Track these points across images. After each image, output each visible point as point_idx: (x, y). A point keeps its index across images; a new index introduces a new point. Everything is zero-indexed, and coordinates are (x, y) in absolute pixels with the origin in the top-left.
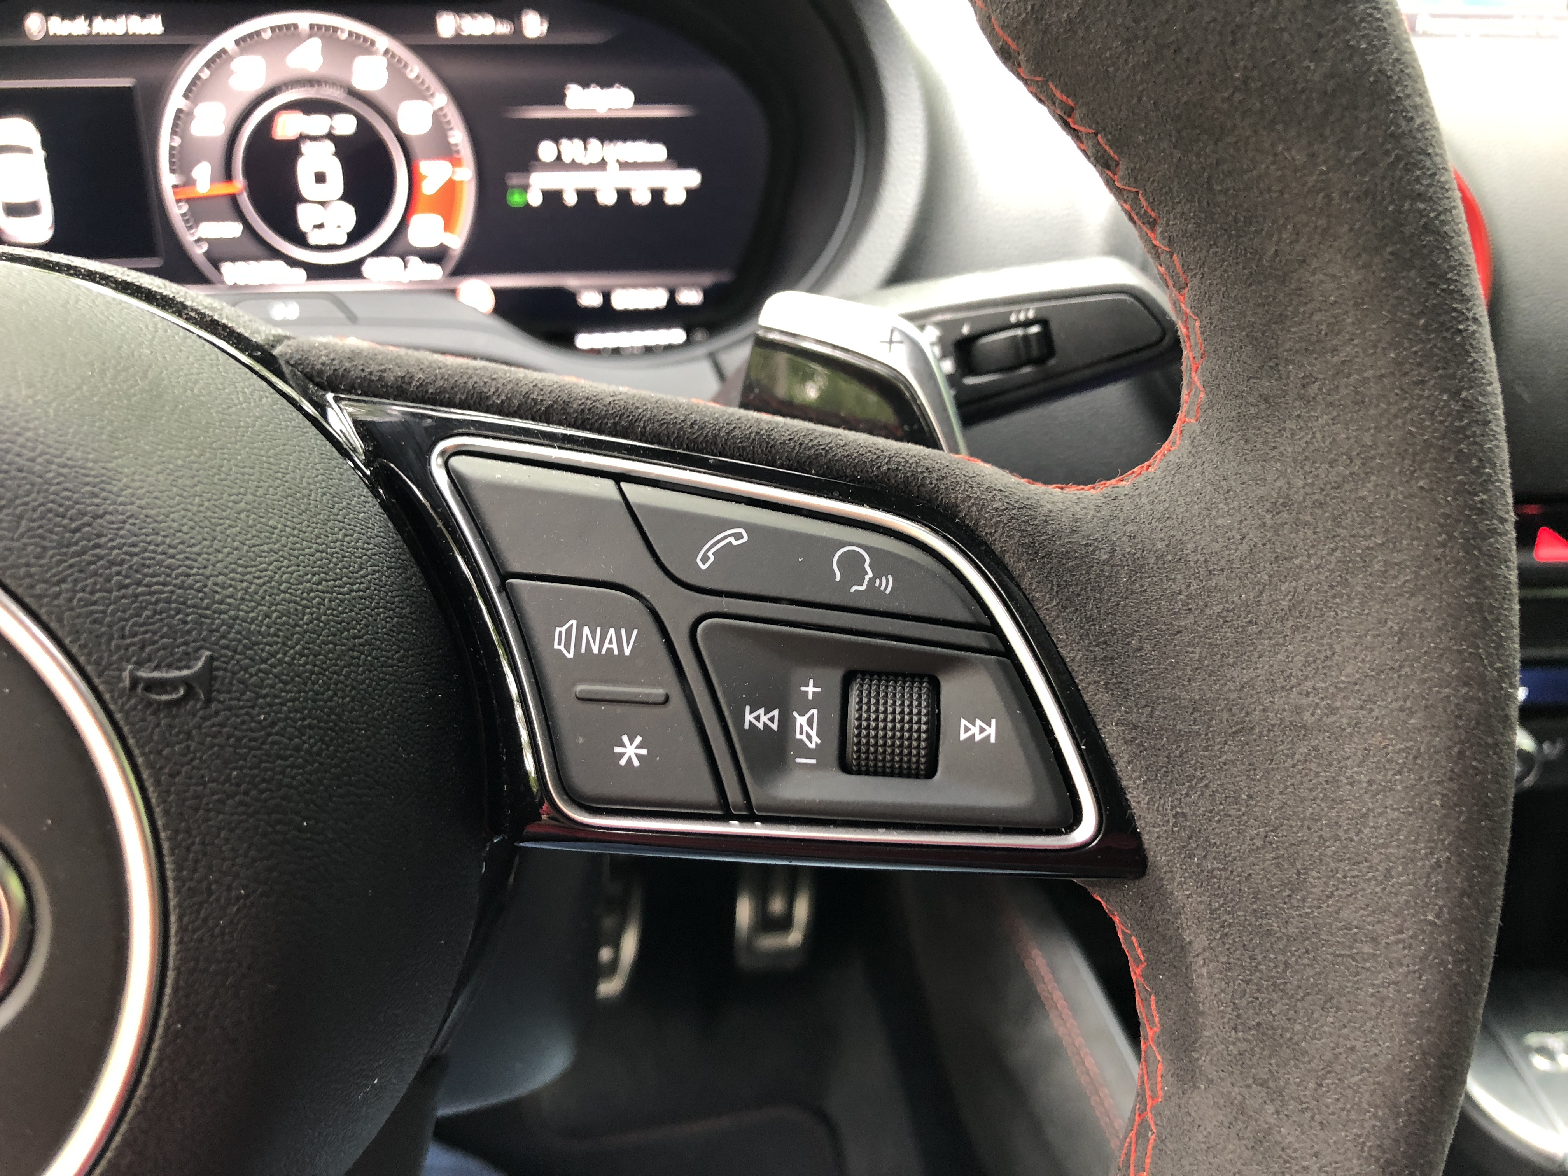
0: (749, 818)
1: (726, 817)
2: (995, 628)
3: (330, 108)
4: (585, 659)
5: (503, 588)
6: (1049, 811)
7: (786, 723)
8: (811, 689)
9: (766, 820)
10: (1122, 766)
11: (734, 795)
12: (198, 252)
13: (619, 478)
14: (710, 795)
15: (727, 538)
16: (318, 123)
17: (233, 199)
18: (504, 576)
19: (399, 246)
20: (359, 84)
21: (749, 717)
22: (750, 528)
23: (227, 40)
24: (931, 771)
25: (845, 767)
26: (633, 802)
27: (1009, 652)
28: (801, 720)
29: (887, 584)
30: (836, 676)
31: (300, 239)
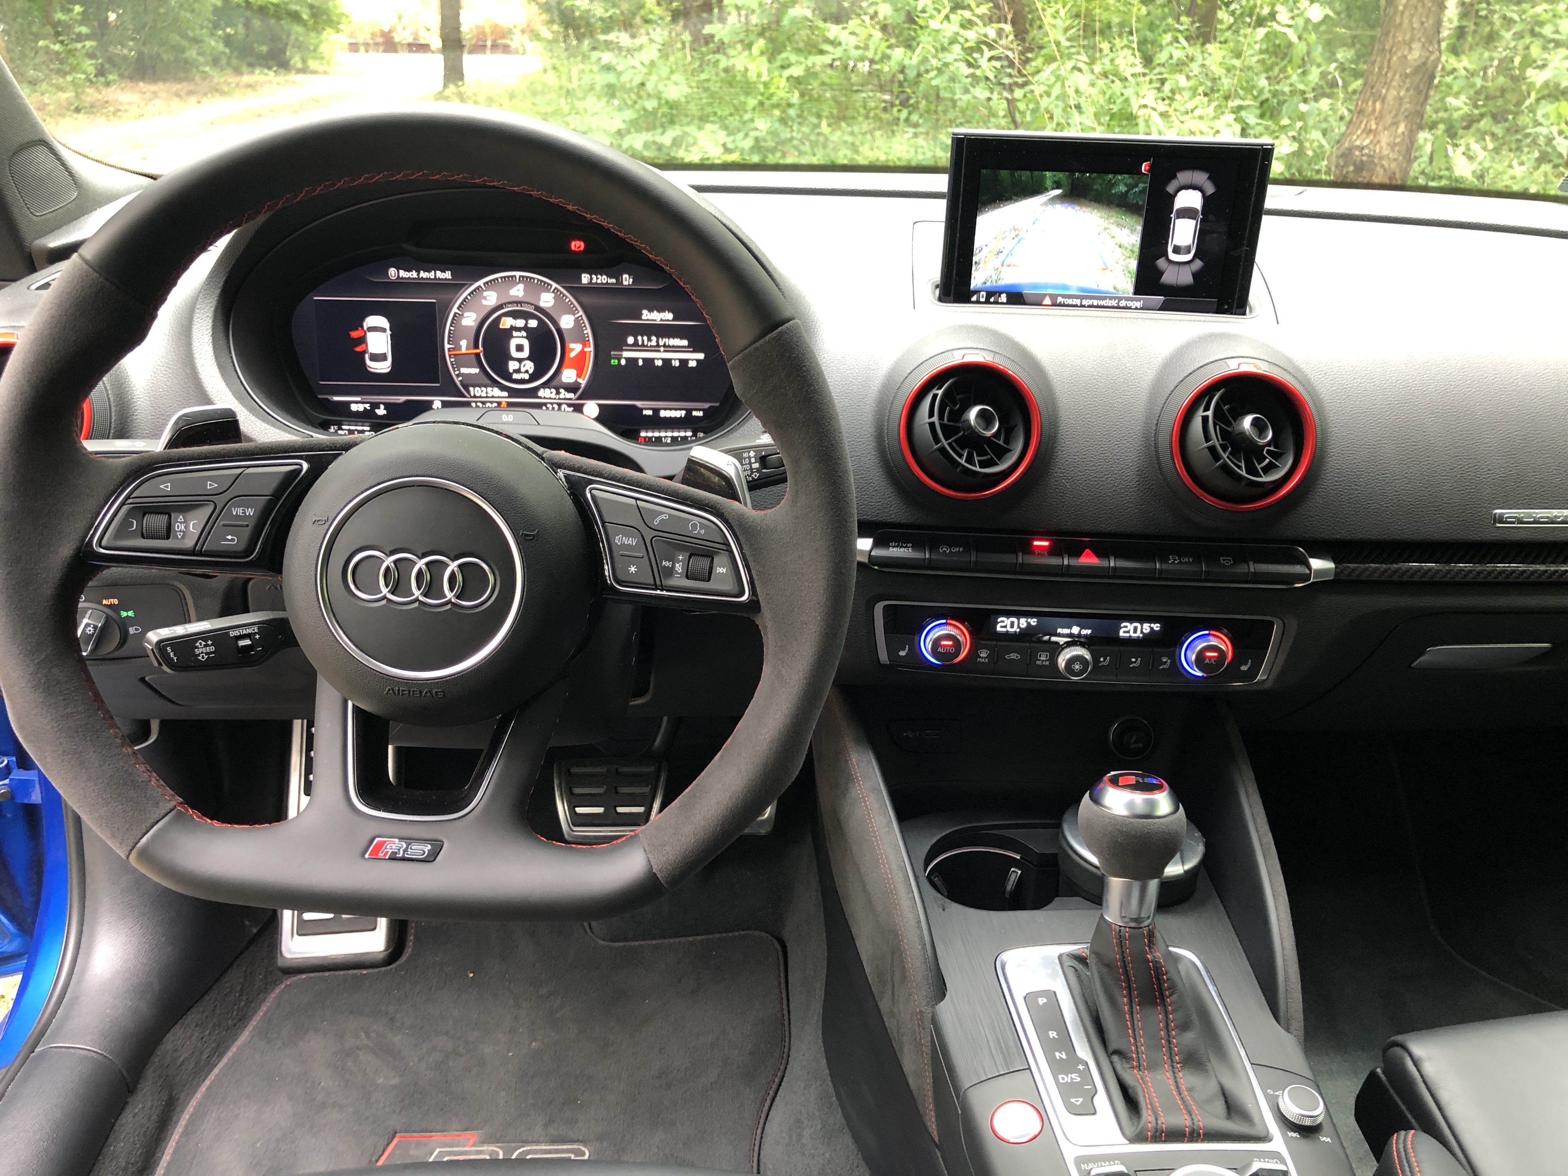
0: (662, 590)
1: (656, 589)
2: (729, 545)
3: (526, 316)
4: (623, 545)
5: (603, 526)
6: (736, 591)
7: (673, 565)
8: (681, 558)
9: (667, 591)
10: (756, 582)
11: (658, 583)
12: (457, 381)
13: (637, 499)
14: (652, 582)
15: (663, 517)
16: (520, 323)
17: (478, 355)
18: (603, 523)
19: (555, 383)
20: (542, 304)
21: (664, 563)
22: (669, 515)
23: (481, 283)
24: (709, 580)
25: (687, 577)
26: (632, 582)
27: (731, 552)
28: (677, 565)
29: (703, 532)
30: (688, 554)
31: (508, 377)
